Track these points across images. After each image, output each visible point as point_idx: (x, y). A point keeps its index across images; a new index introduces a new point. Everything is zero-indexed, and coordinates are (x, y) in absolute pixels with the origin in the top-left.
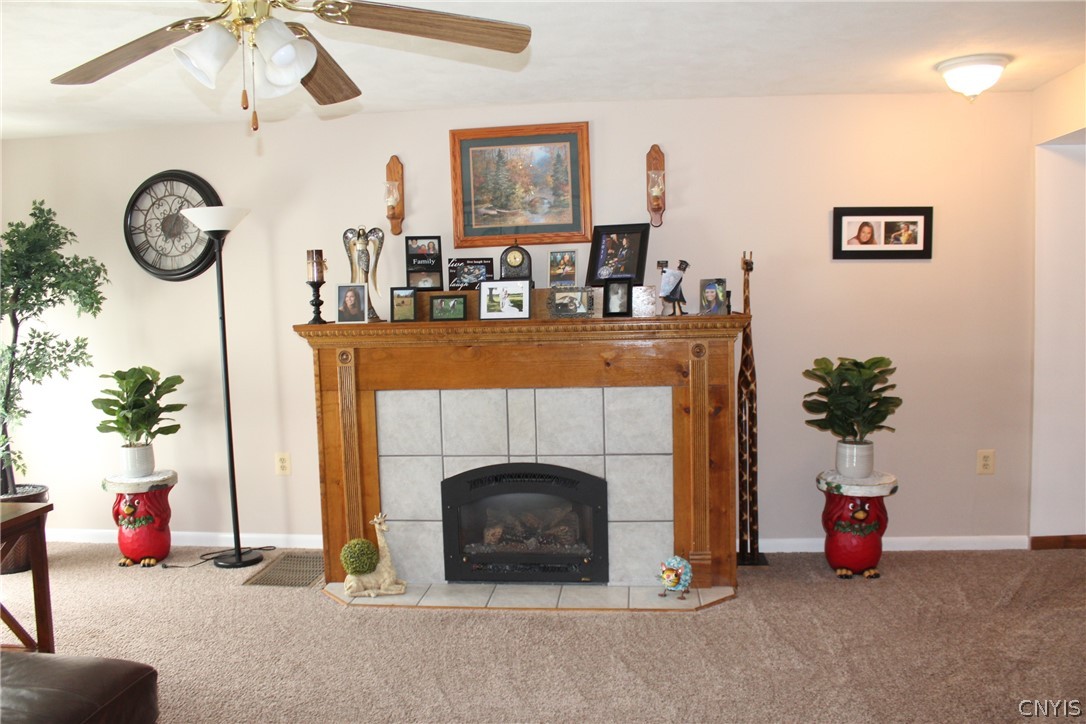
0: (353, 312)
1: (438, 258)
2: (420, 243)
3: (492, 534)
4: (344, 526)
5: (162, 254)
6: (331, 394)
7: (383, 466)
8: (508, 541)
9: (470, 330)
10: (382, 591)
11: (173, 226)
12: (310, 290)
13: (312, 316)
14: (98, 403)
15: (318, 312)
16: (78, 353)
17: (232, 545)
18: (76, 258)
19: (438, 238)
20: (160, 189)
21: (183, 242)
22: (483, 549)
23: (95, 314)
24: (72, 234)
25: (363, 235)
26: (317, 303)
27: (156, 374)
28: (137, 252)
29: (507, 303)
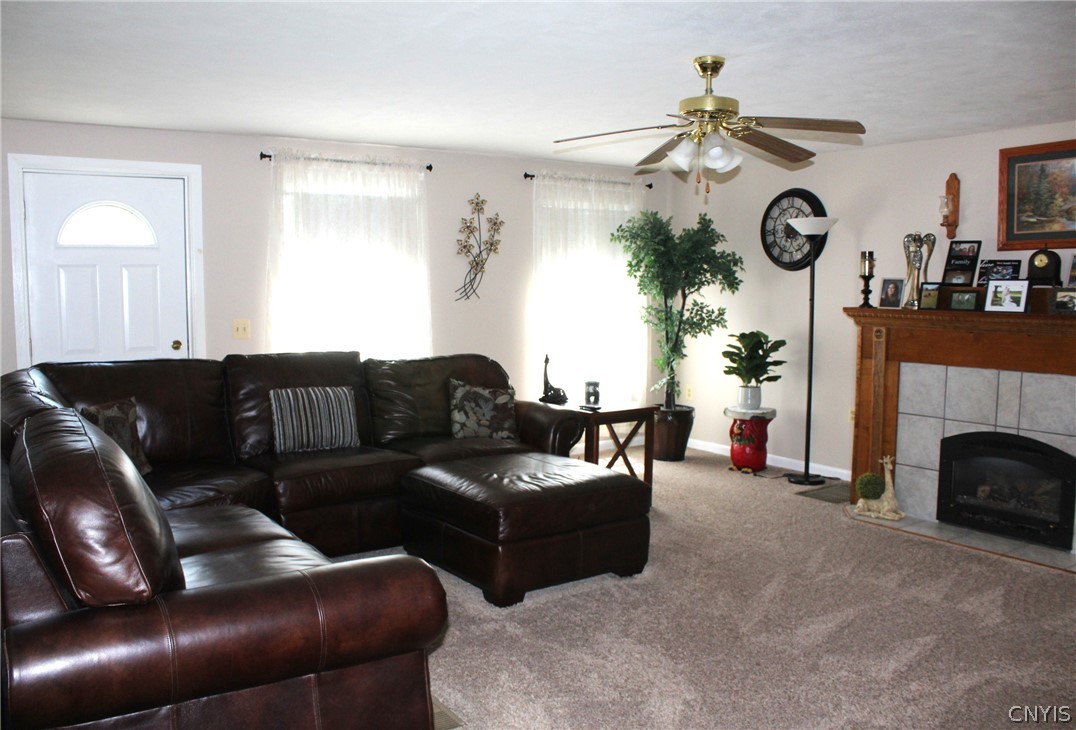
0: (892, 300)
1: (974, 259)
2: (963, 246)
3: (983, 491)
4: (867, 463)
5: (783, 250)
6: (868, 360)
7: (900, 421)
8: (994, 499)
9: (975, 319)
10: (881, 515)
11: (791, 232)
12: (862, 283)
13: (861, 302)
14: (726, 354)
15: (866, 299)
16: (719, 319)
17: (803, 470)
18: (724, 252)
19: (979, 243)
20: (785, 203)
21: (798, 242)
22: (972, 501)
23: (733, 292)
24: (722, 236)
25: (918, 240)
26: (867, 292)
27: (766, 337)
28: (768, 248)
29: (1008, 298)
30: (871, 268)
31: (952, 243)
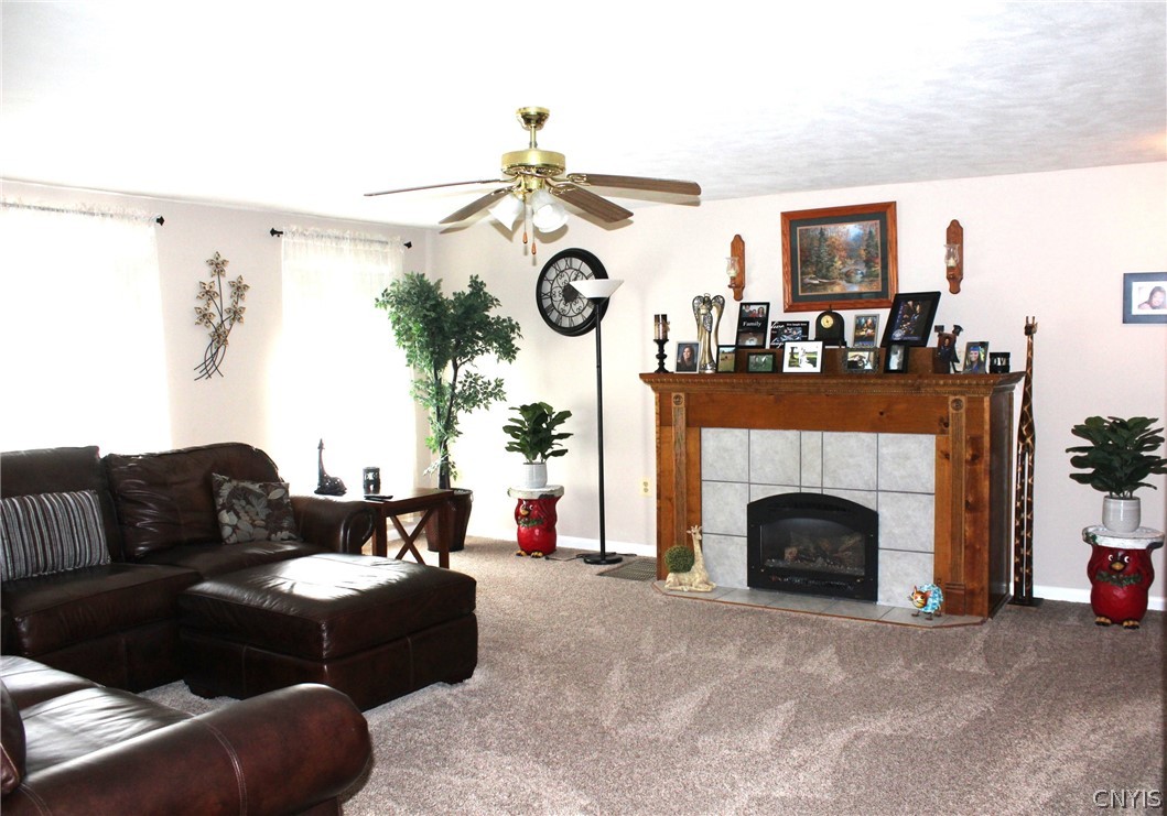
0: (689, 364)
1: (765, 321)
2: (752, 308)
3: (790, 552)
4: (673, 534)
5: (562, 314)
6: (668, 428)
7: (704, 489)
8: (802, 560)
9: (771, 381)
10: (693, 588)
11: (570, 294)
12: (656, 347)
13: (657, 367)
14: (507, 429)
15: (662, 364)
16: (496, 391)
17: (598, 549)
18: (499, 318)
19: (768, 304)
20: (562, 264)
21: (578, 306)
22: (781, 564)
23: (510, 361)
24: (497, 300)
25: (706, 301)
26: (661, 356)
27: (550, 408)
28: (544, 313)
29: (804, 359)
30: (665, 331)
31: (742, 304)
